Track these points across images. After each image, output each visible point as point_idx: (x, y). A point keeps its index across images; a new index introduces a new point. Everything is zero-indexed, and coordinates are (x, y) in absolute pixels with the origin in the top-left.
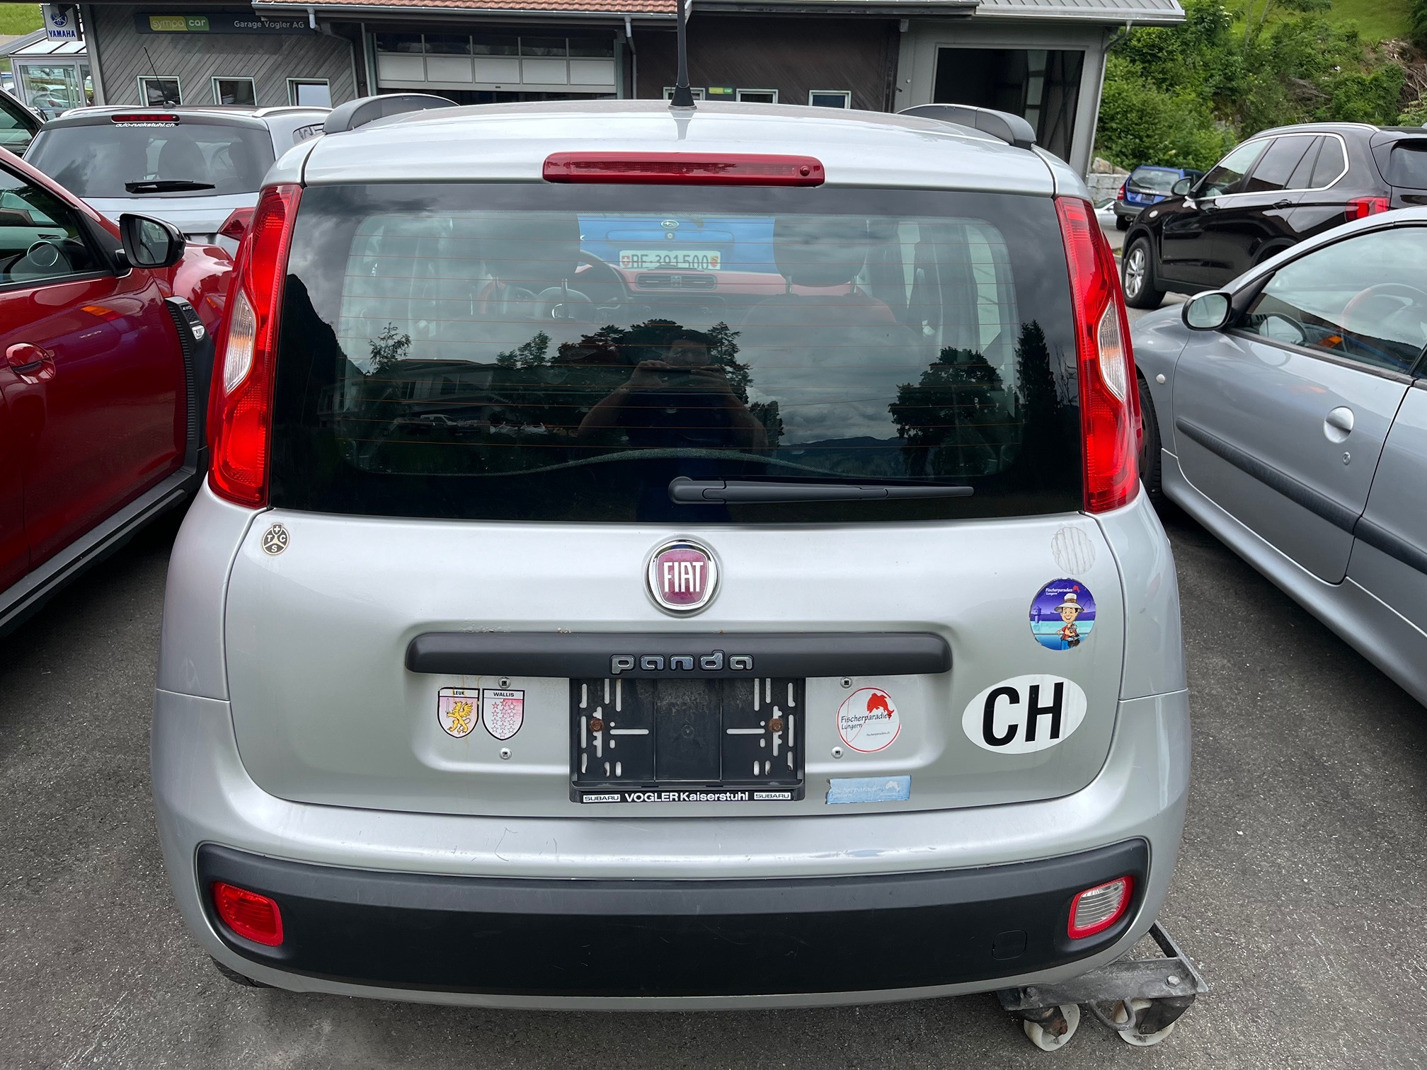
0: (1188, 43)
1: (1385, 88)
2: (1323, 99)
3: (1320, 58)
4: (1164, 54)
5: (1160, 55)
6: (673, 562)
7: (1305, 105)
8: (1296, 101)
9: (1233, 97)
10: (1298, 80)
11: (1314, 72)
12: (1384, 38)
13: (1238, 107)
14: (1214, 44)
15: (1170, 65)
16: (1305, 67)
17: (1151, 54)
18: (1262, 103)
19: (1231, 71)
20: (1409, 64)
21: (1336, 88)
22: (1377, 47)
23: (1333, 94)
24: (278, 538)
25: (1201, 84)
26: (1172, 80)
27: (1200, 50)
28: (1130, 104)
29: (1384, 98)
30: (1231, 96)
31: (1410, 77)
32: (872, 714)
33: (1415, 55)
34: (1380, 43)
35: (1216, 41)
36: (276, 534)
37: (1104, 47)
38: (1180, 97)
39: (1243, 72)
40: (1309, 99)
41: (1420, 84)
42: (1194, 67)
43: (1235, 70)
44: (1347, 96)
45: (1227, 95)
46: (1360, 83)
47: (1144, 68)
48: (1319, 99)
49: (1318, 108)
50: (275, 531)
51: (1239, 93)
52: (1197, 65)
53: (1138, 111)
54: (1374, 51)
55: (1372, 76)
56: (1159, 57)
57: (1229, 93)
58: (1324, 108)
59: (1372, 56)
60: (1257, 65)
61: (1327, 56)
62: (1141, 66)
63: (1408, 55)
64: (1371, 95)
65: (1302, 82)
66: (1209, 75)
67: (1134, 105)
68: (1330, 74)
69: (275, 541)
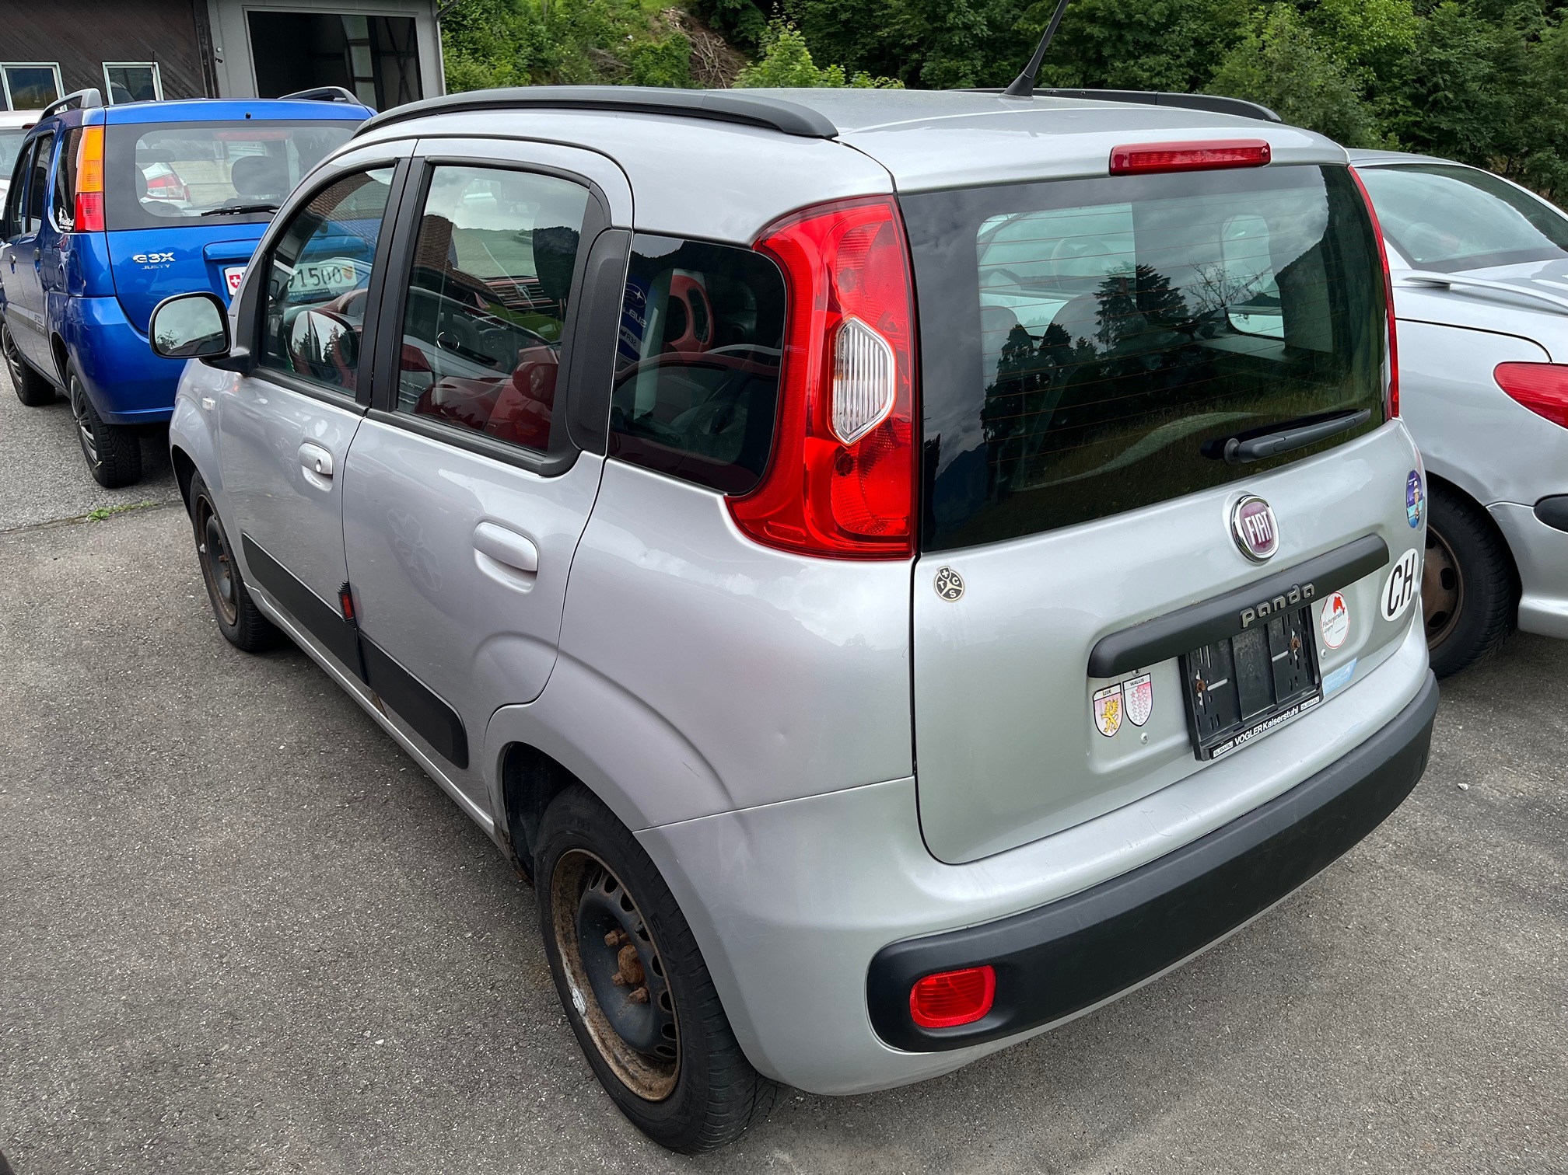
0: (489, 10)
1: (676, 57)
2: (624, 69)
3: (611, 28)
4: (468, 22)
5: (465, 23)
6: (1250, 516)
7: (610, 76)
8: (601, 72)
9: (546, 69)
10: (597, 50)
11: (609, 41)
12: (662, 6)
13: (553, 79)
14: (514, 12)
15: (478, 34)
16: (600, 36)
17: (455, 22)
18: (574, 75)
19: (538, 41)
20: (690, 33)
21: (634, 57)
22: (660, 15)
23: (632, 64)
24: (951, 581)
25: (512, 55)
26: (484, 50)
27: (503, 19)
28: (451, 77)
29: (677, 66)
30: (543, 68)
31: (694, 45)
32: (1337, 614)
33: (693, 24)
34: (661, 11)
35: (516, 8)
36: (947, 578)
37: (435, 15)
38: (497, 69)
39: (549, 42)
40: (612, 70)
41: (705, 53)
42: (502, 36)
43: (542, 41)
44: (646, 66)
45: (539, 67)
46: (654, 52)
47: (452, 37)
48: (620, 69)
49: (622, 79)
50: (944, 576)
51: (551, 64)
52: (504, 34)
53: (460, 84)
54: (657, 19)
55: (663, 45)
56: (466, 26)
57: (541, 64)
58: (627, 79)
59: (657, 24)
60: (560, 35)
61: (618, 25)
62: (450, 35)
63: (688, 24)
64: (666, 63)
65: (601, 52)
66: (518, 45)
67: (455, 77)
68: (625, 43)
69: (949, 586)
